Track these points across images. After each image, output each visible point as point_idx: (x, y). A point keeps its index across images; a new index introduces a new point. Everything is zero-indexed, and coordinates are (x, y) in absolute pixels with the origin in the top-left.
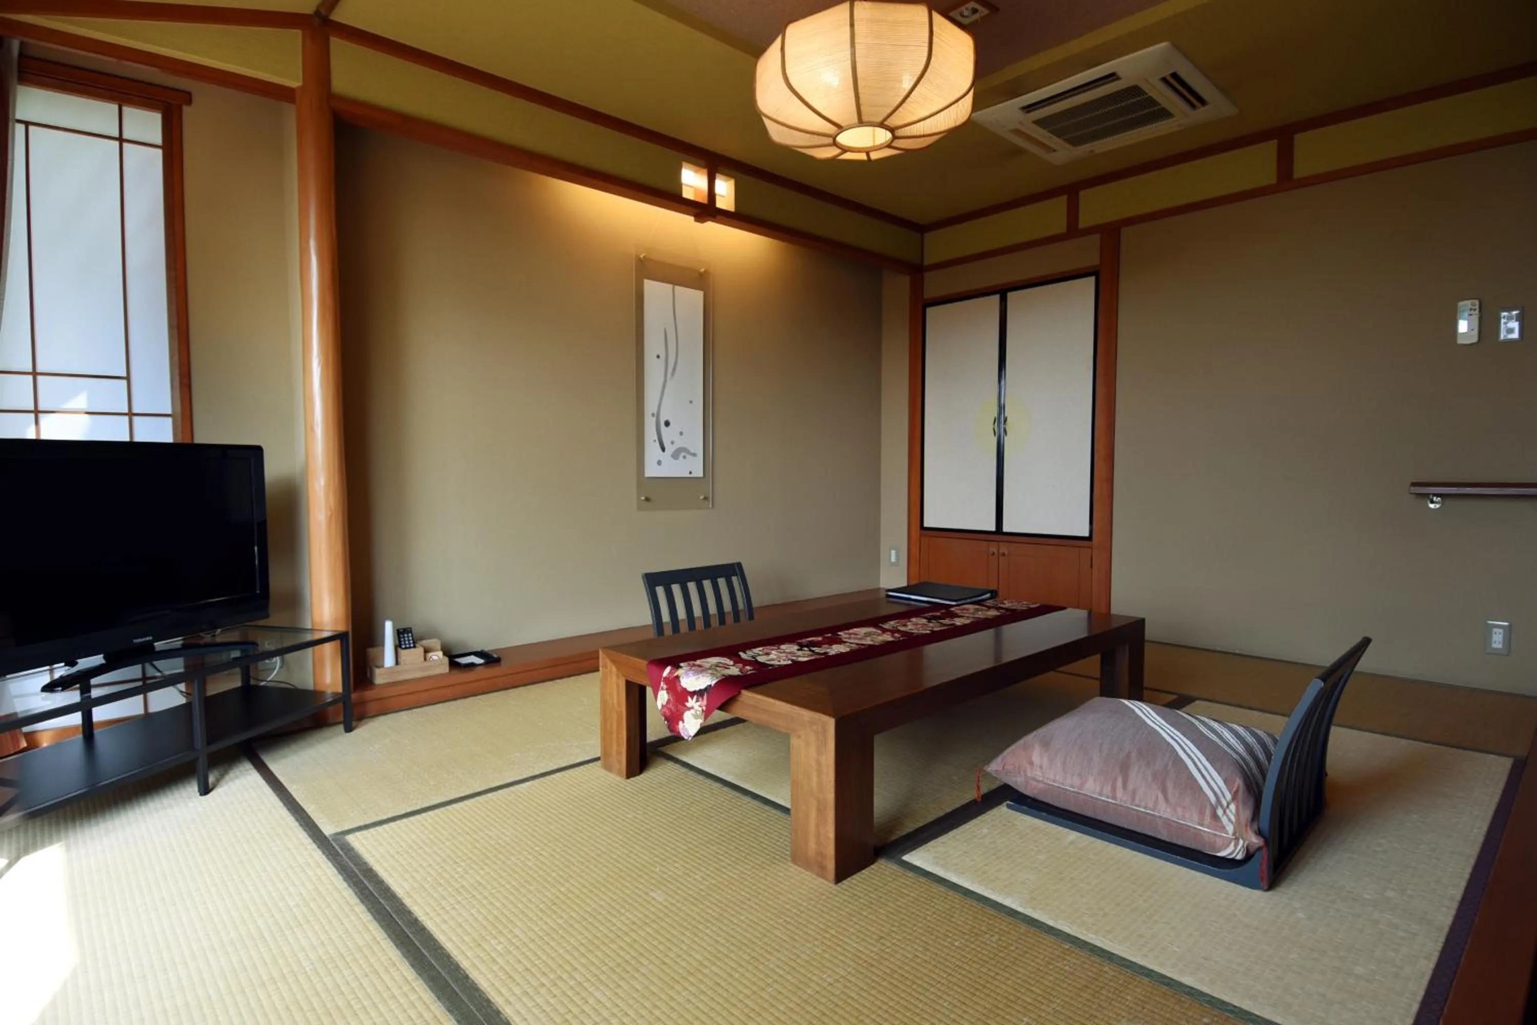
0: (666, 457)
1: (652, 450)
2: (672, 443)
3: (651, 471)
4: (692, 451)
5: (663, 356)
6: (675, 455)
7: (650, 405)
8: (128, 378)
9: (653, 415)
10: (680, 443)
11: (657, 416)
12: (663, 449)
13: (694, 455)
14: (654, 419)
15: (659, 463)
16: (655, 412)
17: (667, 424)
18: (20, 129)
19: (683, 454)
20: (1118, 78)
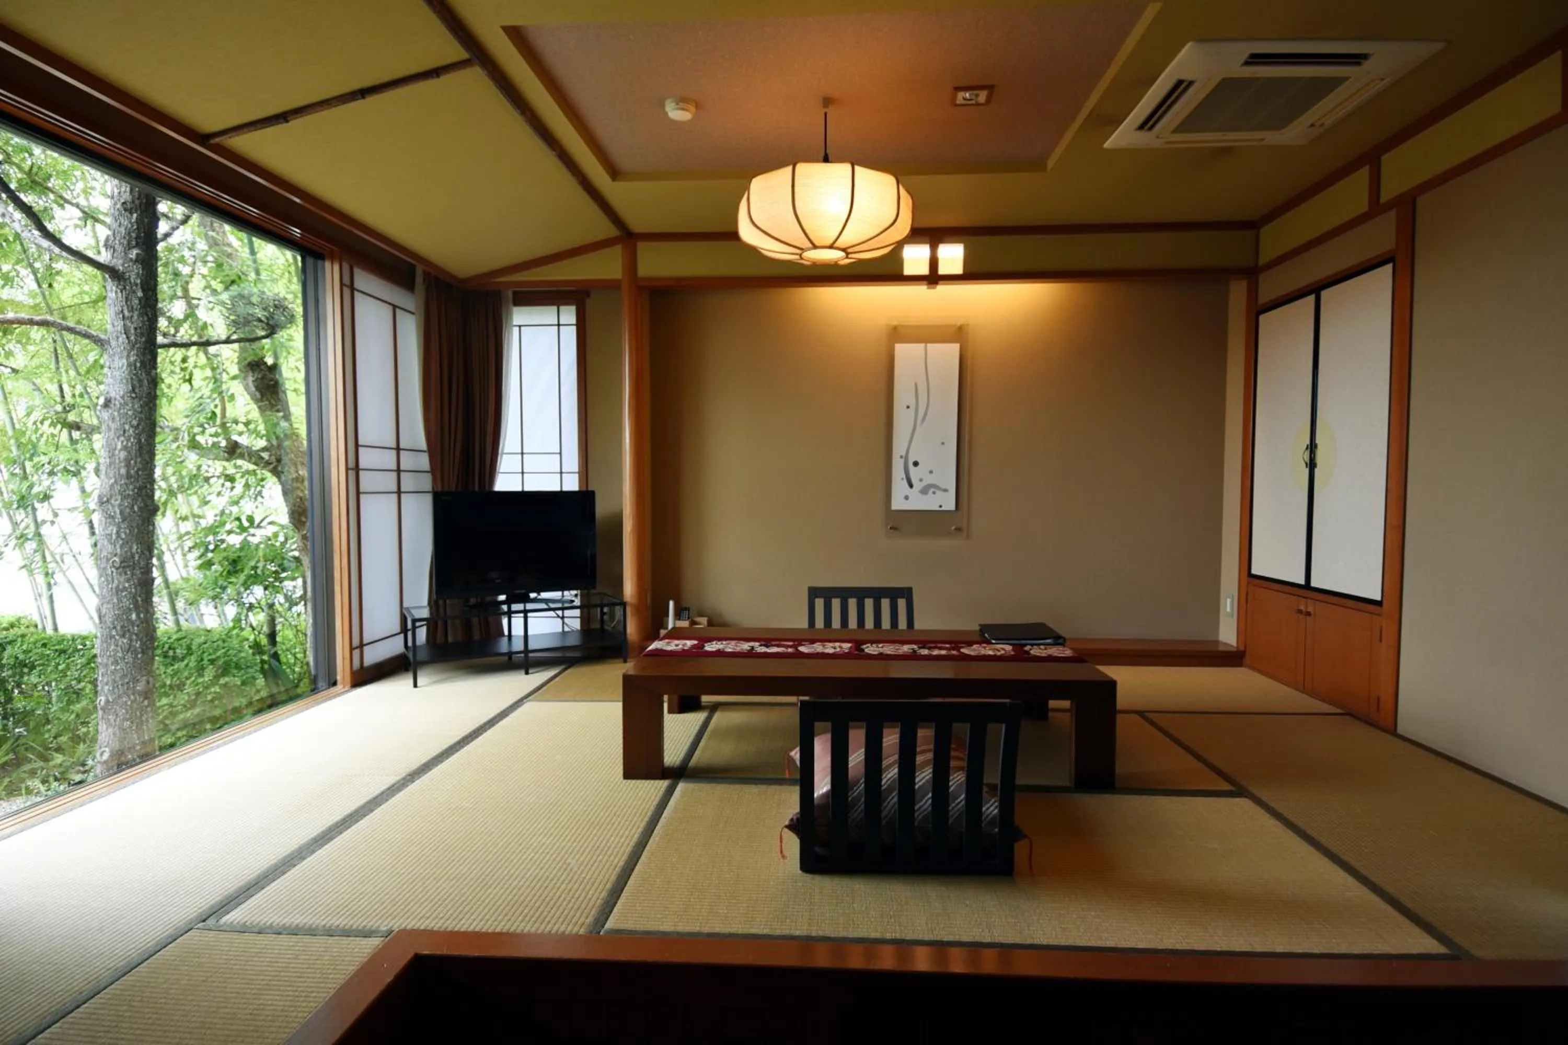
0: (914, 493)
1: (899, 487)
2: (921, 480)
3: (898, 504)
4: (944, 487)
5: (913, 408)
6: (924, 491)
7: (899, 448)
8: (560, 453)
9: (901, 457)
10: (929, 480)
11: (906, 458)
12: (911, 486)
13: (946, 490)
14: (902, 461)
15: (907, 498)
16: (904, 454)
17: (916, 464)
18: (516, 330)
19: (932, 490)
20: (1191, 83)
